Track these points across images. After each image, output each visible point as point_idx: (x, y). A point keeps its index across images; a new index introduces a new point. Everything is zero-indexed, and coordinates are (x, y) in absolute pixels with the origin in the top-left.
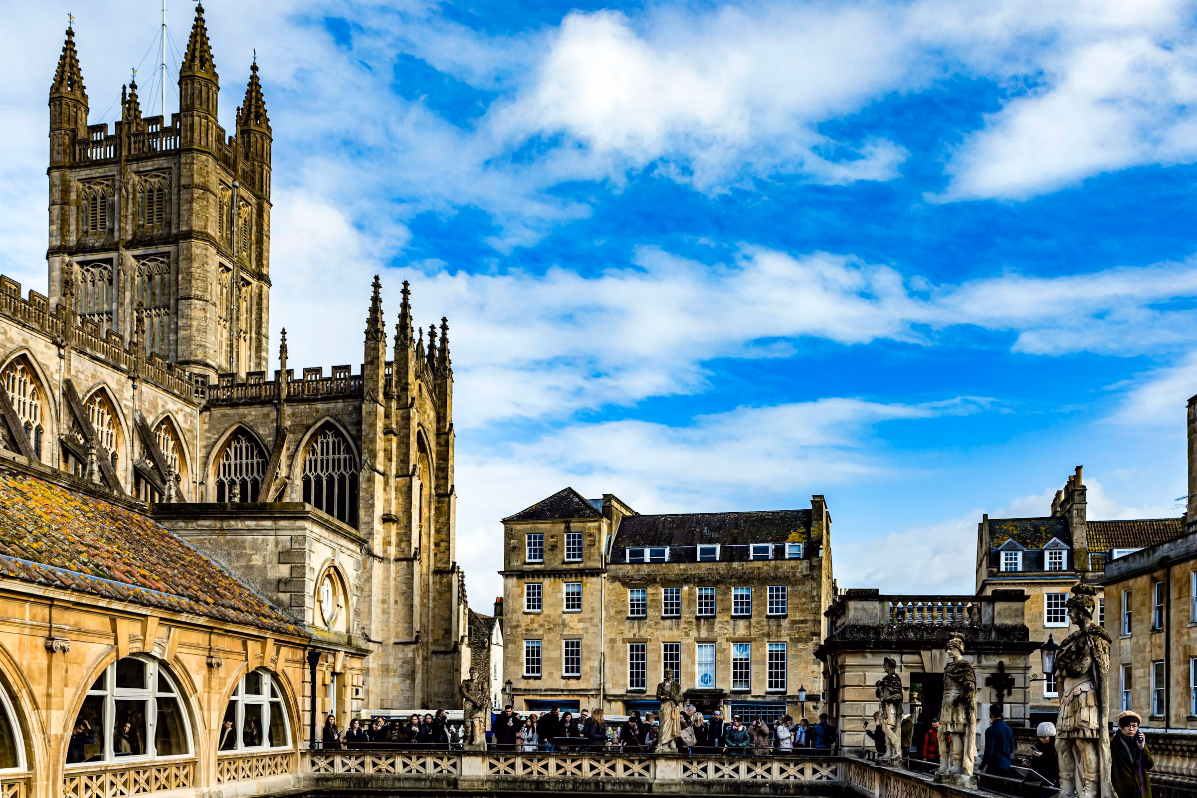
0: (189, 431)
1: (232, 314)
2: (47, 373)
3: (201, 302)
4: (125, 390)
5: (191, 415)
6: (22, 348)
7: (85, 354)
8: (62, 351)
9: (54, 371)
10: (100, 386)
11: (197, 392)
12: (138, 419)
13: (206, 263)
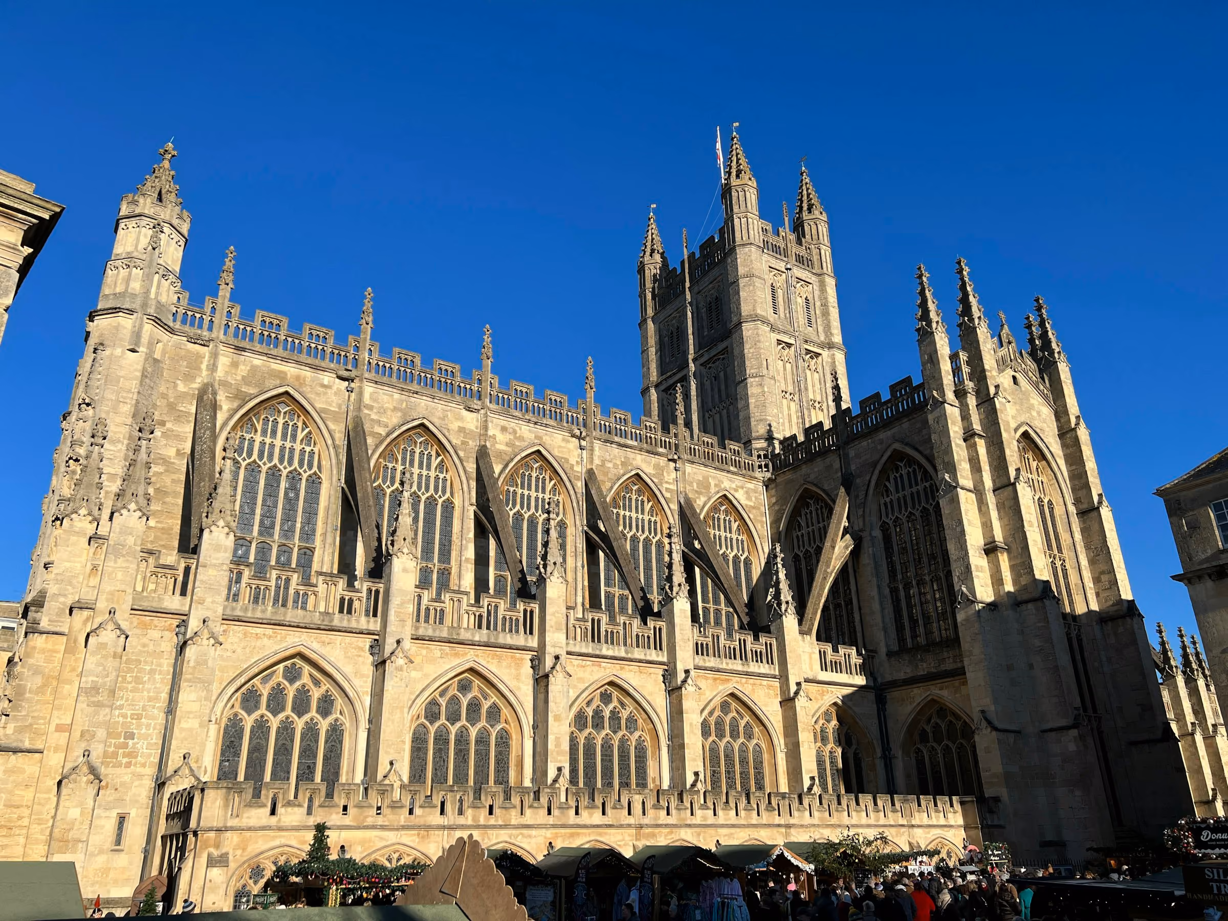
0: (754, 508)
1: (799, 386)
2: (566, 466)
3: (757, 379)
4: (665, 474)
5: (755, 491)
6: (534, 445)
7: (612, 443)
8: (583, 443)
9: (574, 463)
10: (633, 473)
11: (760, 467)
12: (682, 501)
13: (759, 341)
